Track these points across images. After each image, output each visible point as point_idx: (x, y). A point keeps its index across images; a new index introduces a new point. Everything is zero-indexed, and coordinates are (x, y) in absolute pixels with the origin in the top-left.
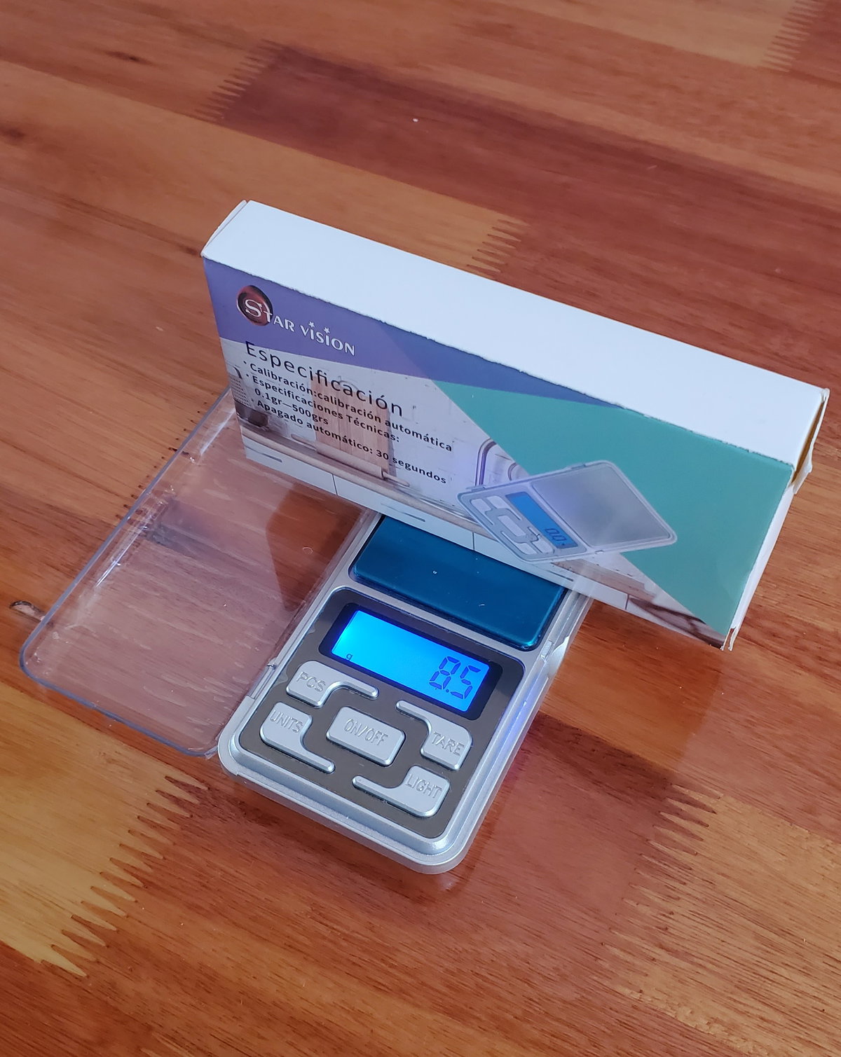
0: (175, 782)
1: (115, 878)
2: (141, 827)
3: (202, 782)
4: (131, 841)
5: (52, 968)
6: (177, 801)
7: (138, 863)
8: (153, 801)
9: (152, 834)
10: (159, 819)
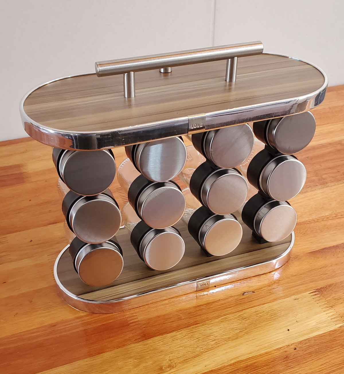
0: (311, 293)
1: (326, 310)
2: (318, 302)
3: (314, 290)
4: (320, 304)
5: (341, 327)
6: (315, 295)
7: (326, 306)
8: (313, 298)
9: (320, 301)
10: (318, 299)
